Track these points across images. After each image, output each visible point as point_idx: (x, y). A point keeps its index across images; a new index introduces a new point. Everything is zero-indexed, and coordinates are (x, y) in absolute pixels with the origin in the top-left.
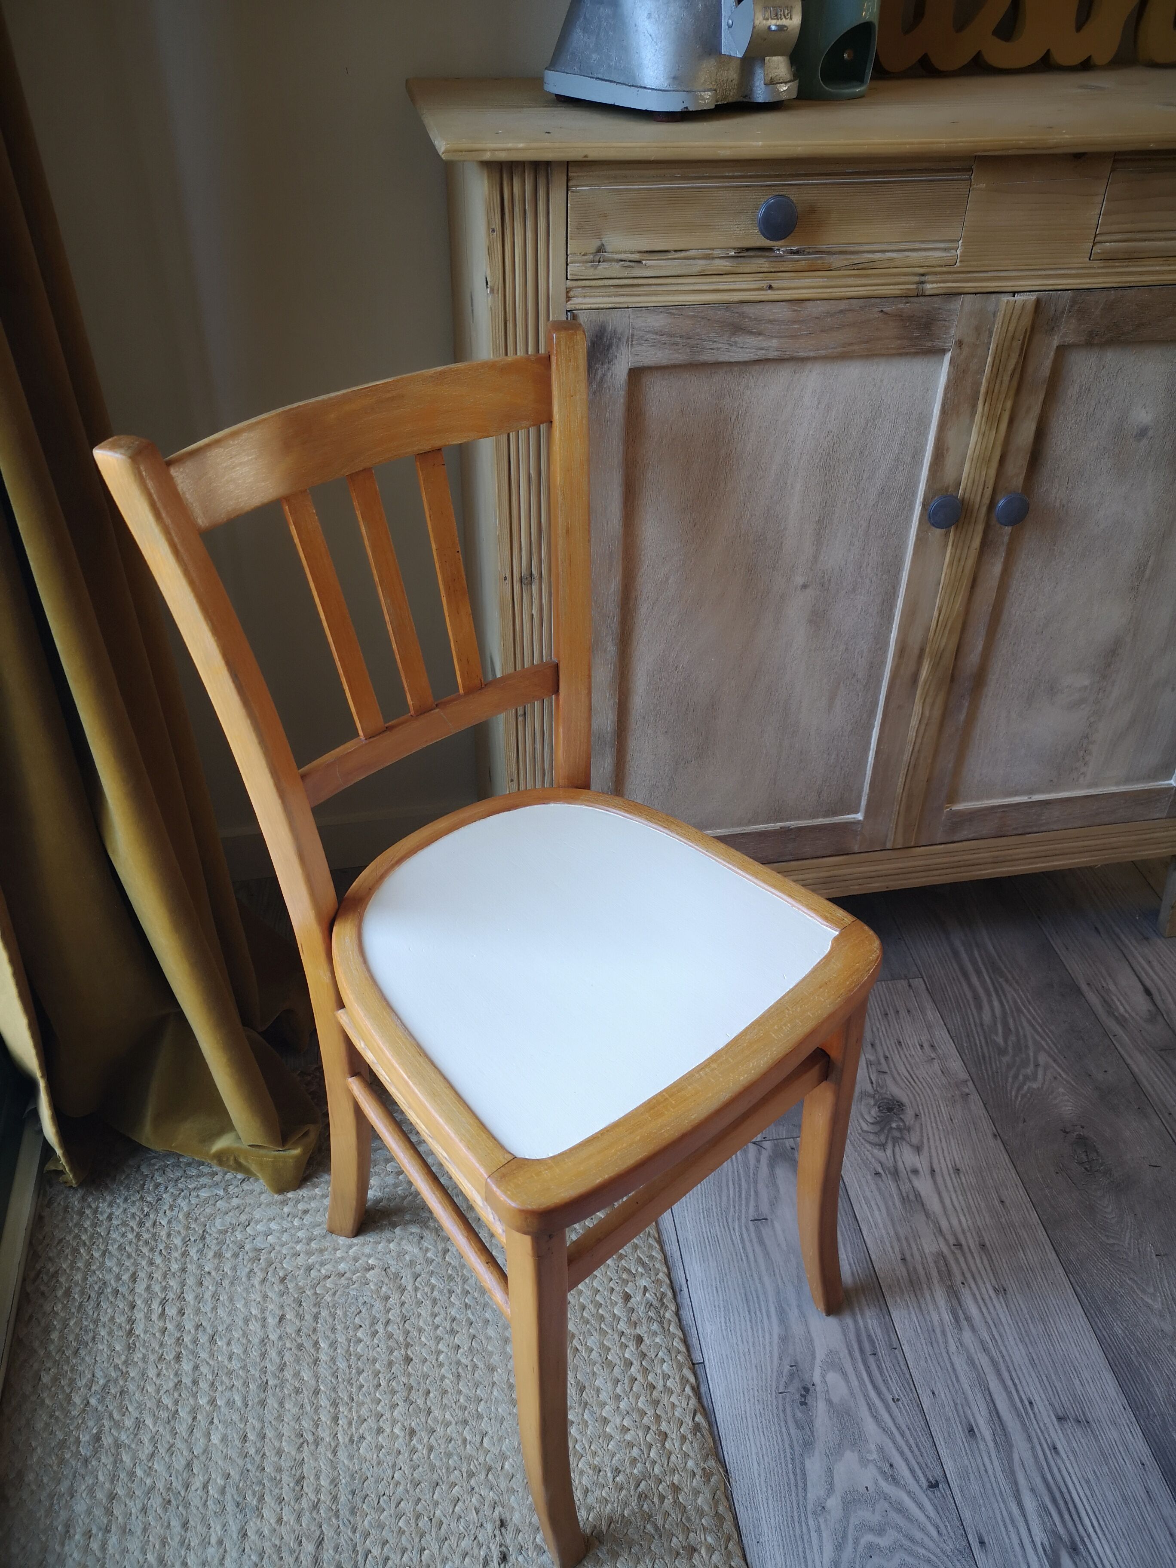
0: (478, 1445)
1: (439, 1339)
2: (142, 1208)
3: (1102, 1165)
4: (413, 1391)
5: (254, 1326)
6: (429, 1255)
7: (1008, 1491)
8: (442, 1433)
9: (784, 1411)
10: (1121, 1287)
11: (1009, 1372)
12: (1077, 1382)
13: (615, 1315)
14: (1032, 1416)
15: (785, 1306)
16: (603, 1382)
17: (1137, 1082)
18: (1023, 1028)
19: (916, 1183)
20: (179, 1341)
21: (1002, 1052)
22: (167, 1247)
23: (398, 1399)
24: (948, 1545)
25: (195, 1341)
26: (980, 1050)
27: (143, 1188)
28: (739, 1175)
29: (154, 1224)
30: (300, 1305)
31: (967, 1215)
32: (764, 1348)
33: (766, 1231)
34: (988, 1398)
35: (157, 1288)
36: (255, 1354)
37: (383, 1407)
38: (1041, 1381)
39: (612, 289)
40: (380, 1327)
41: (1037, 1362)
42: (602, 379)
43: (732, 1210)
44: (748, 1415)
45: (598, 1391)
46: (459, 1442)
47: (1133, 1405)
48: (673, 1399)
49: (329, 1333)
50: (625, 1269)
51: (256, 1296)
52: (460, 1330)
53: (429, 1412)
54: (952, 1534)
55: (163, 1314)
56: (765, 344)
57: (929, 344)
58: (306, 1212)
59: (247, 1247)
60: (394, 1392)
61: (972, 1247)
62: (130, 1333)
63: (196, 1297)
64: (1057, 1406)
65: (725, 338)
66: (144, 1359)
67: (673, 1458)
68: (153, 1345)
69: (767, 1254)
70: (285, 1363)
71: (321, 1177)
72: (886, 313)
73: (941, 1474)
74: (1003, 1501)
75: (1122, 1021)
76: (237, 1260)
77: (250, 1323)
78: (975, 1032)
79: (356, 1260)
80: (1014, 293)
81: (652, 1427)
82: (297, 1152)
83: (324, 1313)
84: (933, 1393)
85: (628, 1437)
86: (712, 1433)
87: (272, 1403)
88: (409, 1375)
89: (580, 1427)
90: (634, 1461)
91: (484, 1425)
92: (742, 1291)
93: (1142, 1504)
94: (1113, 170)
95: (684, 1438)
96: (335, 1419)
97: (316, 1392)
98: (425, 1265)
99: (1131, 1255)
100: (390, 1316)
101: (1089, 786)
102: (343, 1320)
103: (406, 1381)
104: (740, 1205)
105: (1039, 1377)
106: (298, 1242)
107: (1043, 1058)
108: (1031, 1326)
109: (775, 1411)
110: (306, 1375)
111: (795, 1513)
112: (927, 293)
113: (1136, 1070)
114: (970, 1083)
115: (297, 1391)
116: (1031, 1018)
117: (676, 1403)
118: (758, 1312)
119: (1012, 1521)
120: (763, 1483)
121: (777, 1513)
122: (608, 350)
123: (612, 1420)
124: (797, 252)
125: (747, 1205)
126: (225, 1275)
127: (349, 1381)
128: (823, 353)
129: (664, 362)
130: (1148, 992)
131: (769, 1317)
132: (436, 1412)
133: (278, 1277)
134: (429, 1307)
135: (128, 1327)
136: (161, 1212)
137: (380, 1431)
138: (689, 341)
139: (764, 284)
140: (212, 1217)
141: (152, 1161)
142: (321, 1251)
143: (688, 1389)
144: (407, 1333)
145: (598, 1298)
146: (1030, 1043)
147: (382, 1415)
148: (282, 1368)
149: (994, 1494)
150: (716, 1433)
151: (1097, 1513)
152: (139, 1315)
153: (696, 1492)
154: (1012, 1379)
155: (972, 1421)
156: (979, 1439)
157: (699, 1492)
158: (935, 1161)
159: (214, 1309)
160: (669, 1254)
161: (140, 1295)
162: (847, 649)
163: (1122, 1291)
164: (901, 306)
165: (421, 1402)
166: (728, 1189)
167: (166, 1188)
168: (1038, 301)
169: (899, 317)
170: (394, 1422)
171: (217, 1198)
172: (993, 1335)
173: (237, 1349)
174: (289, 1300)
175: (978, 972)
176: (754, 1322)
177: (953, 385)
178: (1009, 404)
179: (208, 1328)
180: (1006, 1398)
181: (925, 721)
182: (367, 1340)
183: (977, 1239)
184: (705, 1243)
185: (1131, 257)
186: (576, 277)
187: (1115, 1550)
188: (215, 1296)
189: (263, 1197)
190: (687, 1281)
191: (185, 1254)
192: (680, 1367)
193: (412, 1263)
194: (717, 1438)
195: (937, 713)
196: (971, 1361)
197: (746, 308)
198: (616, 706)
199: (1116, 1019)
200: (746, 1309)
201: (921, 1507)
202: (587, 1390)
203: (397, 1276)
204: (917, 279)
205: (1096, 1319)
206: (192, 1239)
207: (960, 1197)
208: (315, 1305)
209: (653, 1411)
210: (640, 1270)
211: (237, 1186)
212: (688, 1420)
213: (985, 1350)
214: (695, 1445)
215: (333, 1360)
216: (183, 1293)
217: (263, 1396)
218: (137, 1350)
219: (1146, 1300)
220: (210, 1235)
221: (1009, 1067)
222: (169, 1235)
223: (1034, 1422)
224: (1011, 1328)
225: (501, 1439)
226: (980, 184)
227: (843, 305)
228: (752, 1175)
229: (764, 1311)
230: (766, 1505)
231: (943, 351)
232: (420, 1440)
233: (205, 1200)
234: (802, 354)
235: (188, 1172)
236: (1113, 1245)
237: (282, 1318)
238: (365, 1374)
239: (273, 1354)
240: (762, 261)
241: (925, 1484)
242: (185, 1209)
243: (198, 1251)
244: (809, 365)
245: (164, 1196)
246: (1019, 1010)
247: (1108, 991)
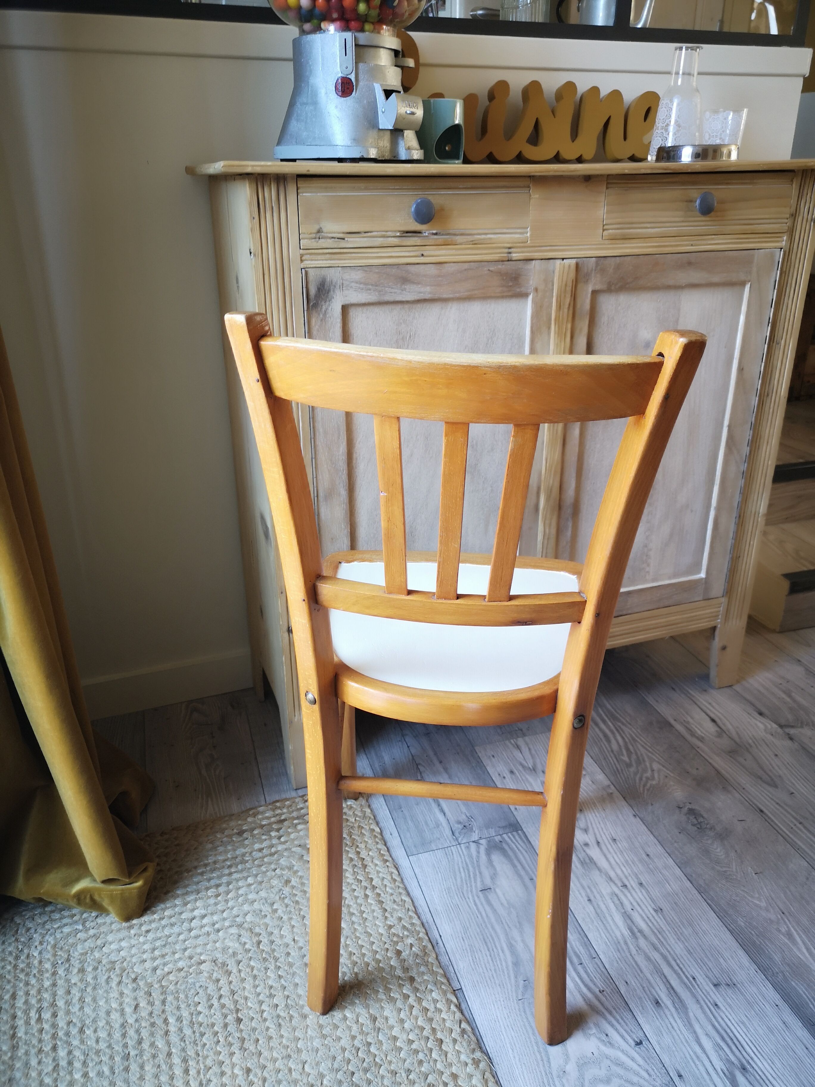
0: (301, 1070)
1: (261, 1003)
2: (17, 946)
3: (707, 824)
4: (246, 1042)
5: (115, 1016)
6: (247, 946)
7: (690, 1038)
8: (272, 1068)
9: (525, 1012)
10: (737, 896)
11: (675, 961)
12: (721, 960)
13: (392, 966)
14: (697, 987)
15: (513, 942)
16: (390, 1012)
17: (718, 772)
18: (639, 750)
19: (588, 851)
20: (54, 1037)
21: (629, 765)
22: (39, 972)
23: (235, 1048)
24: (657, 1082)
25: (68, 1034)
26: (614, 766)
27: (17, 933)
28: (466, 864)
29: (28, 956)
30: (150, 995)
31: (626, 866)
32: (503, 972)
33: (491, 896)
34: (664, 980)
35: (33, 1001)
36: (117, 1035)
37: (223, 1056)
38: (697, 963)
39: (328, 256)
40: (215, 1002)
41: (692, 951)
42: (325, 312)
43: (465, 886)
44: (499, 1018)
45: (387, 1019)
46: (286, 1071)
47: (762, 969)
48: (444, 1015)
49: (175, 1011)
50: (394, 934)
51: (115, 994)
52: (277, 994)
53: (260, 1054)
54: (658, 1074)
55: (39, 1020)
56: (422, 290)
57: (518, 290)
58: (148, 931)
59: (104, 962)
60: (231, 1045)
61: (634, 886)
62: (13, 1036)
63: (66, 1003)
64: (711, 976)
65: (399, 285)
66: (27, 1053)
67: (449, 1055)
68: (33, 1042)
69: (494, 911)
70: (142, 1038)
71: (158, 906)
72: (492, 271)
73: (642, 1035)
74: (689, 1045)
75: (701, 739)
76: (97, 972)
77: (111, 1014)
78: (609, 756)
79: (191, 958)
80: (563, 259)
81: (430, 1037)
82: (139, 883)
83: (170, 998)
84: (627, 983)
85: (414, 1046)
86: (474, 1034)
87: (134, 1067)
88: (242, 1031)
89: (377, 1045)
90: (421, 1062)
91: (304, 1056)
92: (481, 937)
93: (782, 1031)
94: (607, 188)
95: (455, 1041)
96: (187, 1071)
97: (169, 1054)
98: (244, 954)
99: (739, 876)
100: (222, 992)
101: (654, 580)
102: (186, 1000)
103: (239, 1036)
104: (471, 882)
105: (695, 960)
106: (144, 953)
107: (656, 766)
108: (684, 930)
109: (518, 1013)
110: (160, 1043)
111: (545, 1079)
112: (514, 259)
113: (716, 765)
114: (612, 787)
115: (154, 1056)
116: (643, 744)
117: (446, 1017)
118: (495, 950)
119: (698, 1057)
120: (518, 1062)
121: (531, 1081)
122: (328, 293)
123: (400, 1037)
124: (436, 234)
125: (475, 882)
126: (88, 984)
127: (195, 1043)
128: (457, 295)
129: (363, 301)
130: (713, 721)
131: (503, 951)
132: (266, 1053)
133: (130, 979)
134: (252, 981)
135: (11, 1032)
136: (33, 948)
137: (223, 1074)
138: (377, 288)
139: (419, 253)
140: (74, 945)
141: (24, 913)
142: (163, 956)
143: (453, 1007)
144: (236, 1002)
145: (377, 956)
146: (646, 759)
147: (223, 1062)
148: (140, 1042)
149: (682, 1042)
150: (478, 1034)
151: (754, 1042)
152: (20, 1023)
153: (470, 1076)
154: (678, 965)
155: (657, 997)
156: (664, 1007)
157: (472, 1076)
158: (598, 836)
159: (82, 1008)
160: (424, 921)
161: (20, 1008)
162: (492, 490)
163: (738, 899)
164: (500, 267)
165: (252, 1048)
166: (460, 873)
167: (36, 930)
168: (577, 265)
169: (499, 273)
170: (233, 1066)
171: (77, 931)
172: (659, 939)
173: (102, 1034)
174: (142, 993)
175: (604, 721)
176: (492, 956)
177: (536, 315)
178: (569, 326)
179: (78, 1023)
180: (677, 978)
181: (546, 537)
182: (205, 1011)
183: (636, 880)
184: (449, 910)
185: (625, 238)
186: (306, 248)
187: (772, 1065)
188: (81, 1000)
189: (113, 926)
190: (441, 936)
191: (54, 974)
192: (445, 993)
193: (234, 954)
194: (479, 1037)
195: (554, 531)
196: (648, 958)
197: (409, 267)
198: (349, 534)
199: (697, 738)
200: (486, 948)
201: (633, 1059)
202: (378, 1020)
203: (224, 964)
204: (507, 250)
205: (726, 919)
206: (60, 962)
207: (620, 856)
208: (162, 994)
209: (430, 1026)
210: (406, 933)
211: (93, 921)
212: (456, 1029)
213: (656, 949)
214: (465, 1044)
215: (181, 1030)
216: (55, 1001)
217: (127, 1063)
218: (20, 1047)
219: (755, 901)
220: (74, 957)
221: (635, 774)
222: (40, 962)
223: (699, 990)
224: (670, 933)
225: (318, 1064)
226: (536, 195)
227: (466, 266)
228: (475, 862)
229: (499, 948)
230: (522, 1077)
231: (526, 295)
232: (256, 1075)
233: (68, 934)
234: (445, 296)
235: (52, 917)
236: (725, 872)
237: (137, 1006)
238: (206, 1036)
239: (131, 1032)
240: (416, 239)
241: (633, 1044)
242: (52, 942)
243: (65, 970)
244: (450, 304)
245: (34, 936)
246: (634, 739)
247: (688, 723)
